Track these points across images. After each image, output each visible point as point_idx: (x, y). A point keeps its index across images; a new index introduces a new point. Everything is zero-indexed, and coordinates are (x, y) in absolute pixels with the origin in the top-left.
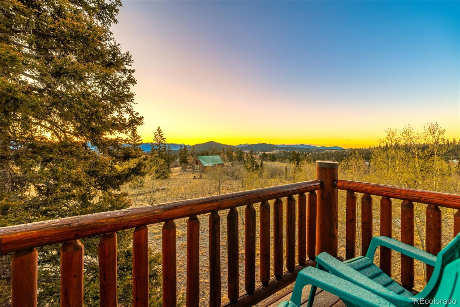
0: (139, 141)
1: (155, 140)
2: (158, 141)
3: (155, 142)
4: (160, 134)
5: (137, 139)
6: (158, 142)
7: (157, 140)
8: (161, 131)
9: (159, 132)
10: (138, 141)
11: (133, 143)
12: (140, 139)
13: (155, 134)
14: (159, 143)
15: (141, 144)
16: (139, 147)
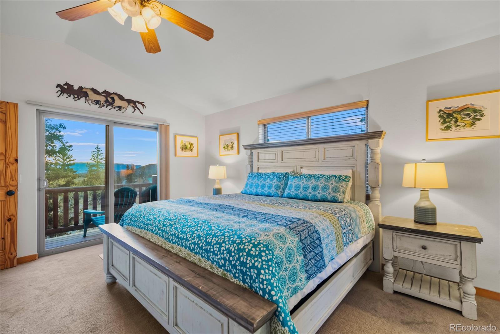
0: (70, 160)
1: (92, 159)
2: (97, 161)
3: (93, 162)
4: (99, 153)
5: (67, 158)
6: (95, 162)
7: (95, 159)
8: (100, 150)
9: (98, 150)
10: (68, 161)
11: (62, 163)
12: (72, 159)
13: (92, 153)
14: (98, 162)
15: (74, 164)
16: (70, 167)
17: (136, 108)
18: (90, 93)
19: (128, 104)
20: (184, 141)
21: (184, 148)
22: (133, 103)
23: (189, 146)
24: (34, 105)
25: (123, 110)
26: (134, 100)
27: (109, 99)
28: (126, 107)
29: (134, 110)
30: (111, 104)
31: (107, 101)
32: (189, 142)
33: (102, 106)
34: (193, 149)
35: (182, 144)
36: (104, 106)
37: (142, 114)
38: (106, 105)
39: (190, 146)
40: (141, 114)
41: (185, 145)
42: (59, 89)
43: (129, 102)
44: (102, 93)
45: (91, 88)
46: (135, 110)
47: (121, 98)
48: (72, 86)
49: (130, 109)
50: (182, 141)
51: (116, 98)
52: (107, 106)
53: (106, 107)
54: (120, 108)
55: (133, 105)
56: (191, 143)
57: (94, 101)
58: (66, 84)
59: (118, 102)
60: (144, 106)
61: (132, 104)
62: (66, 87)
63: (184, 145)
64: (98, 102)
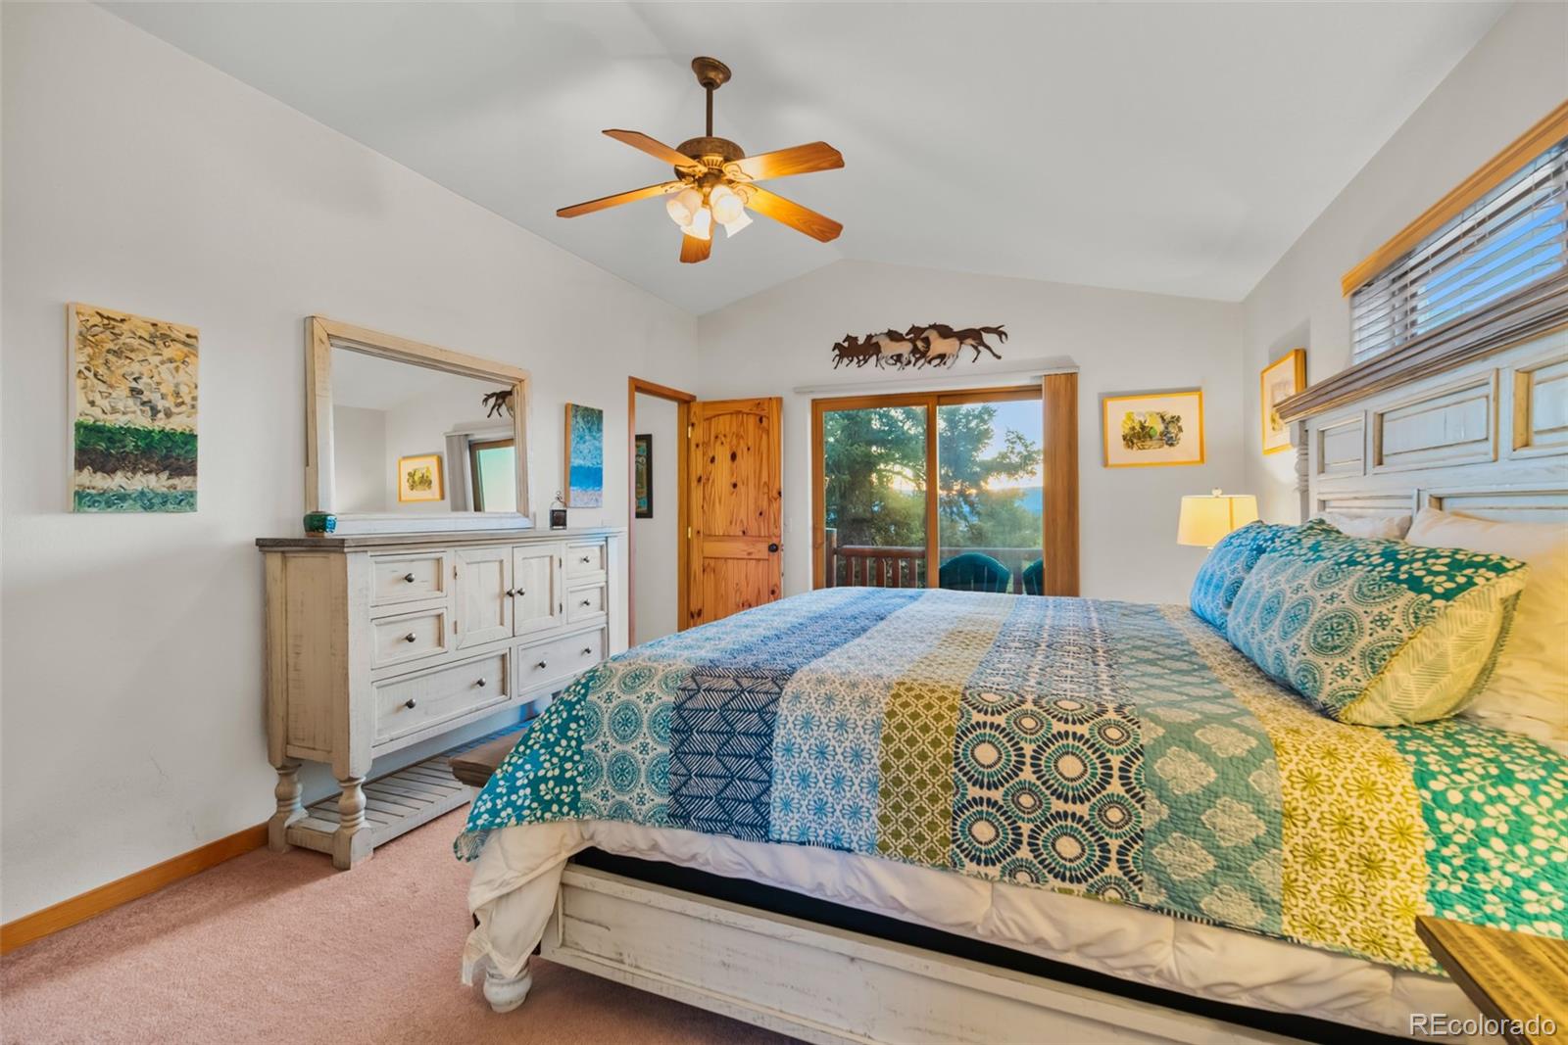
17: (981, 348)
18: (884, 342)
19: (961, 343)
20: (1140, 414)
21: (1138, 436)
22: (973, 336)
23: (1159, 427)
24: (805, 393)
25: (949, 362)
26: (977, 328)
27: (920, 344)
28: (955, 353)
29: (976, 353)
30: (923, 355)
31: (915, 350)
32: (1158, 414)
33: (906, 365)
34: (1180, 435)
35: (1130, 424)
36: (909, 362)
37: (999, 357)
38: (913, 360)
39: (1166, 428)
40: (994, 358)
41: (1143, 427)
42: (837, 352)
43: (963, 336)
44: (907, 334)
45: (886, 331)
46: (979, 352)
47: (945, 332)
48: (856, 339)
49: (967, 351)
50: (1130, 417)
51: (933, 335)
52: (917, 360)
53: (914, 365)
54: (942, 357)
55: (973, 343)
56: (1168, 417)
57: (892, 357)
58: (848, 338)
59: (938, 345)
60: (1003, 337)
61: (970, 341)
62: (846, 344)
63: (1138, 428)
64: (898, 358)
